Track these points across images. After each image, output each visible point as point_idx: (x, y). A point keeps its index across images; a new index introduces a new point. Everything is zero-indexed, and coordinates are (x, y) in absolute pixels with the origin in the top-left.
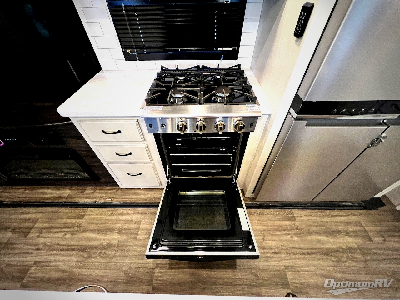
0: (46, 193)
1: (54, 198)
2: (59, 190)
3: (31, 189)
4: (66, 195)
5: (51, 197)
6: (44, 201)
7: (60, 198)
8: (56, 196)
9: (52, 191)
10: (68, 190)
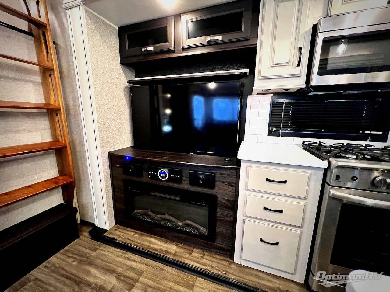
0: (153, 243)
1: (161, 251)
2: (166, 243)
3: (140, 235)
4: (173, 252)
5: (158, 249)
6: (152, 251)
7: (167, 252)
8: (163, 249)
9: (159, 243)
10: (174, 246)
